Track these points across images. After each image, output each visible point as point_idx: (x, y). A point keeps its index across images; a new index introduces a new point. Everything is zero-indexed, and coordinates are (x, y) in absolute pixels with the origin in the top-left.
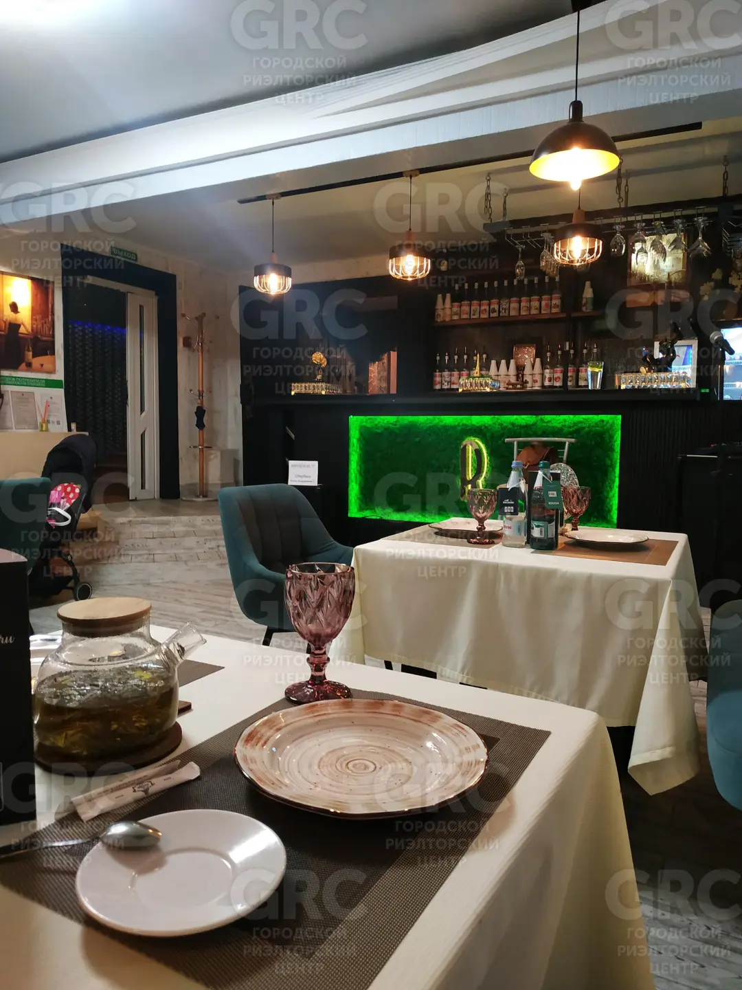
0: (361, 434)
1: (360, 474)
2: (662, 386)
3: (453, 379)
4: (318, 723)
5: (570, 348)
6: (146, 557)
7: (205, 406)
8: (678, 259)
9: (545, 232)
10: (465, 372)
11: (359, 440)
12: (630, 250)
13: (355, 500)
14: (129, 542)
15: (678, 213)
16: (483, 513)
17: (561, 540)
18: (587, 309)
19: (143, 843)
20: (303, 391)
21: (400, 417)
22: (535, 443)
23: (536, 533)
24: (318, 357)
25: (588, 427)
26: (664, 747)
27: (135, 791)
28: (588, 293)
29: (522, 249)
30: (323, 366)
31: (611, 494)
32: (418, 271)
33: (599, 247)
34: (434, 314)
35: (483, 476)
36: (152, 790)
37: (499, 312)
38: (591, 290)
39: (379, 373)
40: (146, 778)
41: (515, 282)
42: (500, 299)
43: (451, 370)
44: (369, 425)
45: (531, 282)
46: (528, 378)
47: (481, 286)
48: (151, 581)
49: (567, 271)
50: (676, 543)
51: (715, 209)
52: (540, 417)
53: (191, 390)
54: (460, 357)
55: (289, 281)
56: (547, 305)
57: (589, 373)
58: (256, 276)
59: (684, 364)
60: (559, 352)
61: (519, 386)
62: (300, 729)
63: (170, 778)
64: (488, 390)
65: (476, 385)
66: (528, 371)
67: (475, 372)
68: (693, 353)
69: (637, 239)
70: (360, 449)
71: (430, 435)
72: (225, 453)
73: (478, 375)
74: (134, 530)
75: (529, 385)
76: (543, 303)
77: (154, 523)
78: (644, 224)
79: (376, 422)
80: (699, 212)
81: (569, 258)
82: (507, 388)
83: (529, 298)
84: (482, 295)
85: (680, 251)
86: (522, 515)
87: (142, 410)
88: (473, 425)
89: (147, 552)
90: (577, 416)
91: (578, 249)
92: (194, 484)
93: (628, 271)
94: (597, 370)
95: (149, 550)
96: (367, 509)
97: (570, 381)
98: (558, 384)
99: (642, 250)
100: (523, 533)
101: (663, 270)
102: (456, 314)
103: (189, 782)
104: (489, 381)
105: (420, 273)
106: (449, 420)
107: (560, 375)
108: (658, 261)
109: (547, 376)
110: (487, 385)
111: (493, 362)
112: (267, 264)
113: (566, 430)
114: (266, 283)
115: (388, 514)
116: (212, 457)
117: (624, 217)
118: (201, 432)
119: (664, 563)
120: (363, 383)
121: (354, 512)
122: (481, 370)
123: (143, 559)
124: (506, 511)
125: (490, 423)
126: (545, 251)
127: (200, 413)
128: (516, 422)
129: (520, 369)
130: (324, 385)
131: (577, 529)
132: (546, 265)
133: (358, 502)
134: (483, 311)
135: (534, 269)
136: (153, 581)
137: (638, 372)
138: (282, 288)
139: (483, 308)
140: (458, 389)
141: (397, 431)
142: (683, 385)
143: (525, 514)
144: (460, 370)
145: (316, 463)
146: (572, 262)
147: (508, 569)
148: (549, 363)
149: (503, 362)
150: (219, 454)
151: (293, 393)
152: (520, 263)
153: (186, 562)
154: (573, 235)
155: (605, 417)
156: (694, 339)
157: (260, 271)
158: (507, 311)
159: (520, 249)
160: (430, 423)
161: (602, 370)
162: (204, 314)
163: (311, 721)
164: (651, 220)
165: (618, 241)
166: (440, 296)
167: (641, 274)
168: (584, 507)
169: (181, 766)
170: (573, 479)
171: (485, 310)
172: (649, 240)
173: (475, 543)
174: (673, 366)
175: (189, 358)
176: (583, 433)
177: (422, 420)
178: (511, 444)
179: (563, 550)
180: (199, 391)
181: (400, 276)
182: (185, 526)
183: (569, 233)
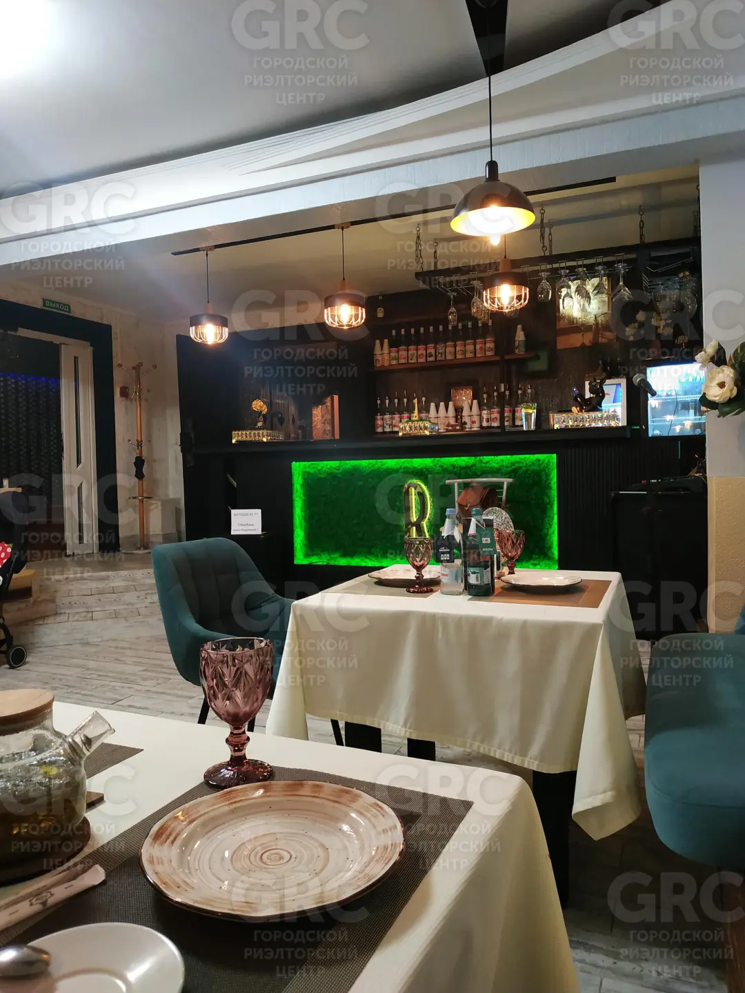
0: (304, 479)
1: (305, 519)
2: (593, 425)
3: (394, 422)
4: (233, 811)
5: (505, 390)
6: (84, 614)
7: (145, 455)
8: (603, 301)
9: (474, 279)
10: (406, 415)
11: (302, 486)
12: (556, 297)
13: (301, 547)
14: (66, 600)
15: (599, 260)
16: (420, 561)
17: (498, 584)
18: (520, 352)
19: (33, 970)
20: (244, 438)
21: (343, 462)
22: (475, 484)
23: (473, 580)
24: (258, 405)
25: (526, 467)
26: (604, 792)
27: (31, 905)
28: (520, 336)
29: (454, 296)
30: (264, 413)
31: (551, 531)
32: (353, 319)
33: (525, 294)
34: (373, 358)
35: (427, 518)
36: (51, 901)
37: (436, 356)
38: (522, 333)
39: (323, 417)
40: (45, 888)
41: (450, 328)
42: (436, 343)
43: (392, 413)
44: (312, 471)
45: (465, 327)
46: (466, 419)
47: (417, 331)
48: (89, 641)
49: (497, 316)
50: (609, 582)
51: (633, 256)
52: (478, 458)
53: (129, 441)
54: (400, 401)
55: (226, 331)
56: (481, 348)
57: (523, 414)
58: (192, 326)
59: (614, 402)
60: (495, 394)
61: (458, 428)
62: (214, 819)
63: (72, 886)
64: (427, 433)
65: (416, 428)
66: (466, 412)
67: (415, 415)
68: (622, 391)
69: (562, 284)
70: (304, 494)
71: (372, 478)
72: (165, 503)
73: (417, 418)
74: (71, 587)
75: (468, 426)
76: (478, 347)
77: (91, 579)
78: (568, 271)
79: (319, 468)
80: (619, 258)
81: (498, 305)
82: (447, 431)
83: (463, 342)
84: (419, 341)
85: (604, 296)
86: (458, 562)
87: (79, 462)
88: (415, 468)
89: (85, 610)
90: (514, 456)
91: (506, 296)
92: (133, 536)
93: (557, 314)
94: (530, 411)
95: (87, 608)
96: (313, 555)
97: (507, 421)
98: (496, 424)
99: (568, 295)
100: (460, 581)
101: (590, 313)
102: (393, 359)
103: (93, 888)
104: (428, 425)
105: (356, 321)
106: (391, 463)
107: (497, 416)
108: (584, 305)
109: (485, 417)
110: (426, 428)
111: (433, 405)
112: (202, 315)
113: (504, 470)
114: (202, 333)
115: (335, 559)
116: (153, 507)
117: (549, 264)
118: (141, 482)
119: (596, 605)
120: (307, 429)
121: (300, 559)
122: (420, 412)
123: (81, 617)
124: (442, 559)
125: (431, 465)
126: (476, 298)
127: (139, 463)
128: (455, 463)
129: (459, 410)
130: (265, 432)
131: (513, 573)
132: (477, 311)
133: (304, 549)
134: (420, 355)
135: (465, 316)
136: (92, 639)
137: (571, 411)
138: (218, 338)
139: (420, 352)
140: (398, 432)
141: (340, 476)
142: (613, 424)
143: (461, 560)
144: (401, 413)
145: (259, 511)
146: (502, 308)
147: (445, 619)
148: (485, 405)
149: (442, 404)
150: (160, 503)
151: (234, 441)
152: (453, 309)
153: (126, 619)
154: (502, 283)
155: (541, 457)
156: (622, 377)
157: (195, 322)
158: (443, 356)
159: (452, 297)
160: (373, 467)
161: (535, 411)
162: (141, 364)
163: (226, 809)
164: (575, 267)
165: (545, 288)
166: (378, 342)
167: (569, 317)
168: (519, 550)
169: (84, 871)
170: (508, 522)
171: (422, 354)
172: (574, 286)
173: (414, 592)
174: (603, 405)
175: (127, 408)
176: (520, 472)
177: (364, 464)
178: (453, 485)
179: (499, 595)
180: (137, 440)
181: (336, 325)
182: (124, 580)
183: (497, 281)
